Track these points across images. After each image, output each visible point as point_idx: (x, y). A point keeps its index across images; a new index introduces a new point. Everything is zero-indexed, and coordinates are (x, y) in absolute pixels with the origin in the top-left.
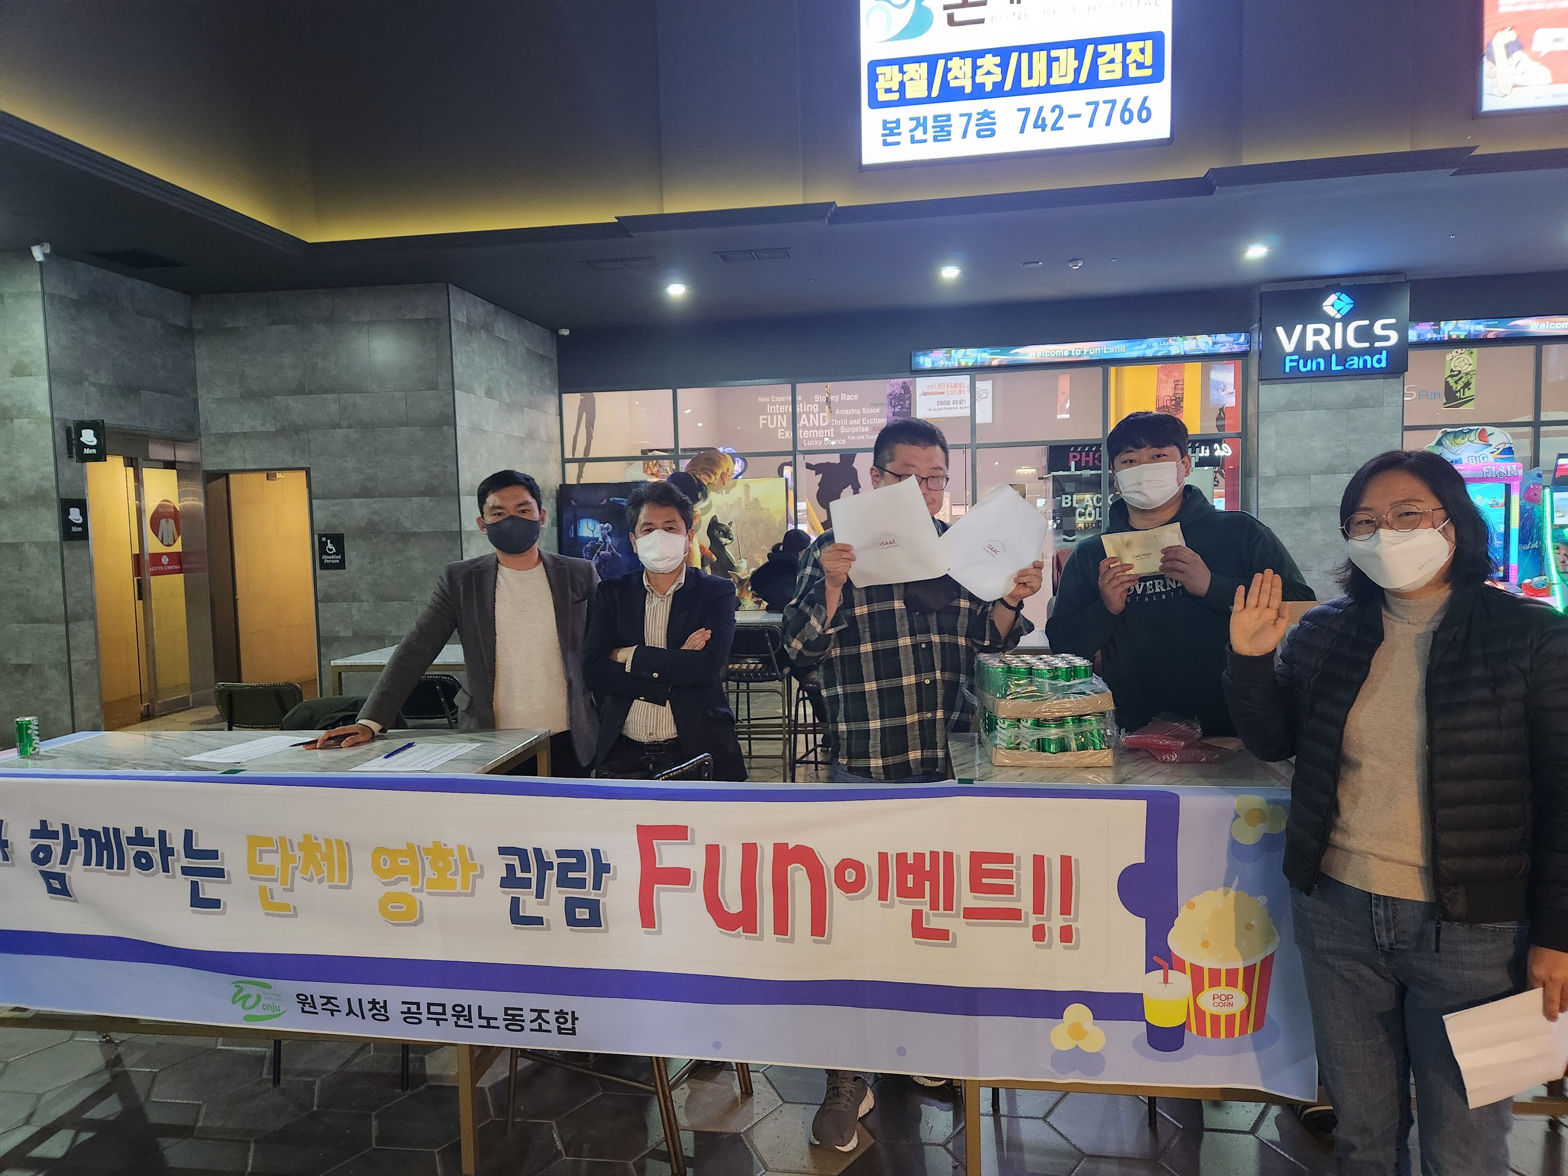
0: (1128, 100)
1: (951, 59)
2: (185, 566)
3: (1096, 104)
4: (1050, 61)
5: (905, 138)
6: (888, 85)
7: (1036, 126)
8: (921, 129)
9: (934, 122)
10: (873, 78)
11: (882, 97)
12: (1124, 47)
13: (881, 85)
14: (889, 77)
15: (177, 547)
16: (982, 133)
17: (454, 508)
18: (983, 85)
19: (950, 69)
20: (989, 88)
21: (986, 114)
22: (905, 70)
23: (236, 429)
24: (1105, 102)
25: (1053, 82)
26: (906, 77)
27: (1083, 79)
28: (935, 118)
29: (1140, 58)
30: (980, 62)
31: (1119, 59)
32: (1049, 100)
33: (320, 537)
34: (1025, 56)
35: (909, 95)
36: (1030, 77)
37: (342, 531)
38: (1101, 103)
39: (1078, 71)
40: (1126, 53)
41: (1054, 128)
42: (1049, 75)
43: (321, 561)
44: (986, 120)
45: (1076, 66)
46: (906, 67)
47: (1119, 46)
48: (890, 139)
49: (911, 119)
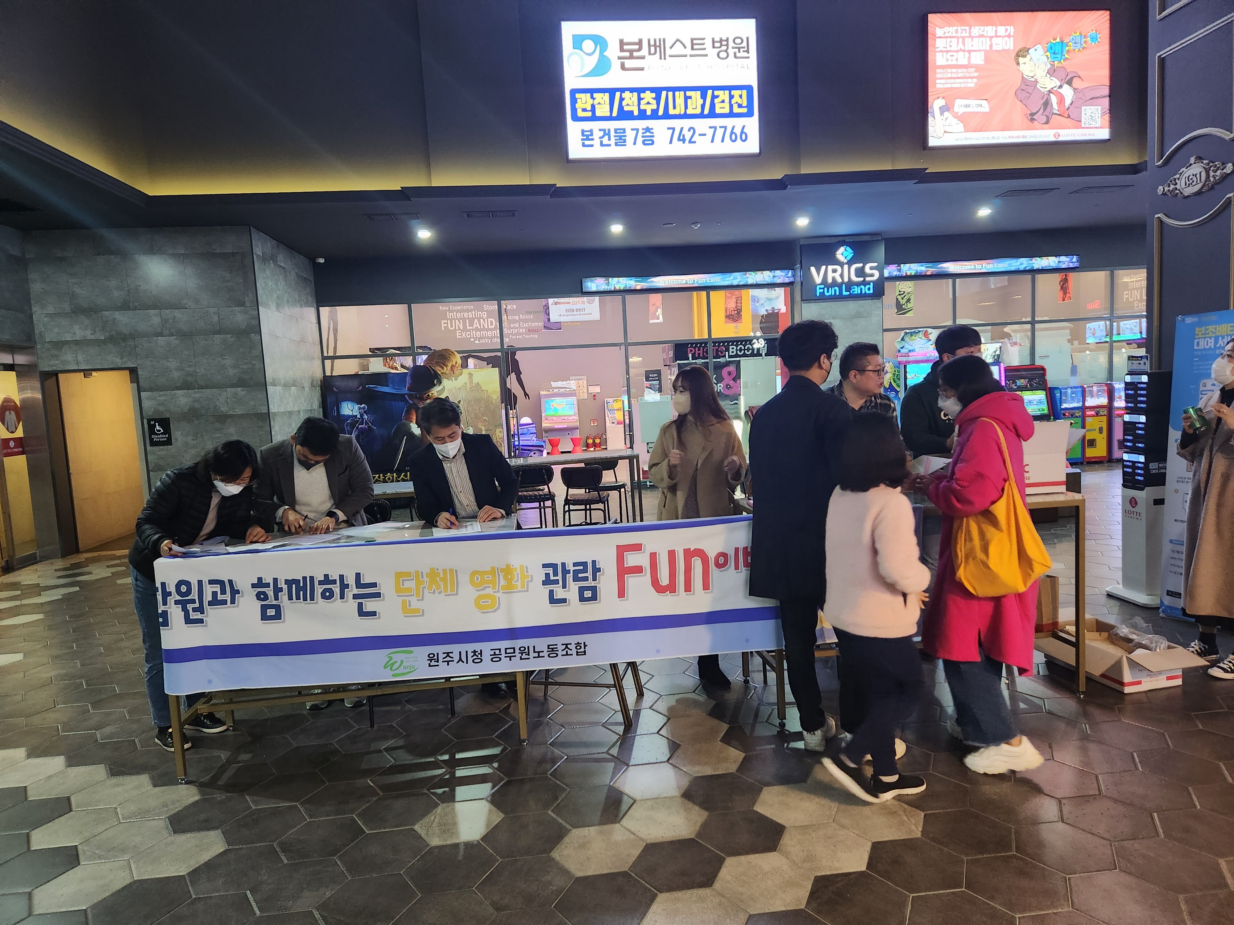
0: (733, 128)
1: (624, 92)
2: (26, 449)
3: (715, 128)
4: (687, 98)
5: (596, 142)
6: (584, 106)
7: (679, 140)
8: (607, 137)
9: (615, 133)
10: (574, 101)
11: (580, 114)
12: (730, 93)
13: (579, 106)
14: (584, 101)
15: (20, 433)
16: (646, 142)
17: (261, 395)
18: (645, 111)
19: (623, 99)
20: (649, 113)
21: (648, 130)
22: (594, 97)
23: (68, 337)
24: (721, 127)
25: (689, 112)
26: (596, 102)
27: (706, 112)
28: (616, 130)
29: (740, 102)
30: (642, 95)
31: (727, 100)
32: (686, 123)
33: (149, 421)
34: (670, 94)
35: (598, 113)
36: (674, 108)
37: (168, 416)
38: (718, 128)
39: (703, 106)
40: (731, 97)
41: (690, 142)
42: (686, 107)
43: (151, 440)
44: (648, 134)
45: (702, 103)
46: (595, 95)
47: (727, 92)
48: (587, 143)
49: (600, 130)
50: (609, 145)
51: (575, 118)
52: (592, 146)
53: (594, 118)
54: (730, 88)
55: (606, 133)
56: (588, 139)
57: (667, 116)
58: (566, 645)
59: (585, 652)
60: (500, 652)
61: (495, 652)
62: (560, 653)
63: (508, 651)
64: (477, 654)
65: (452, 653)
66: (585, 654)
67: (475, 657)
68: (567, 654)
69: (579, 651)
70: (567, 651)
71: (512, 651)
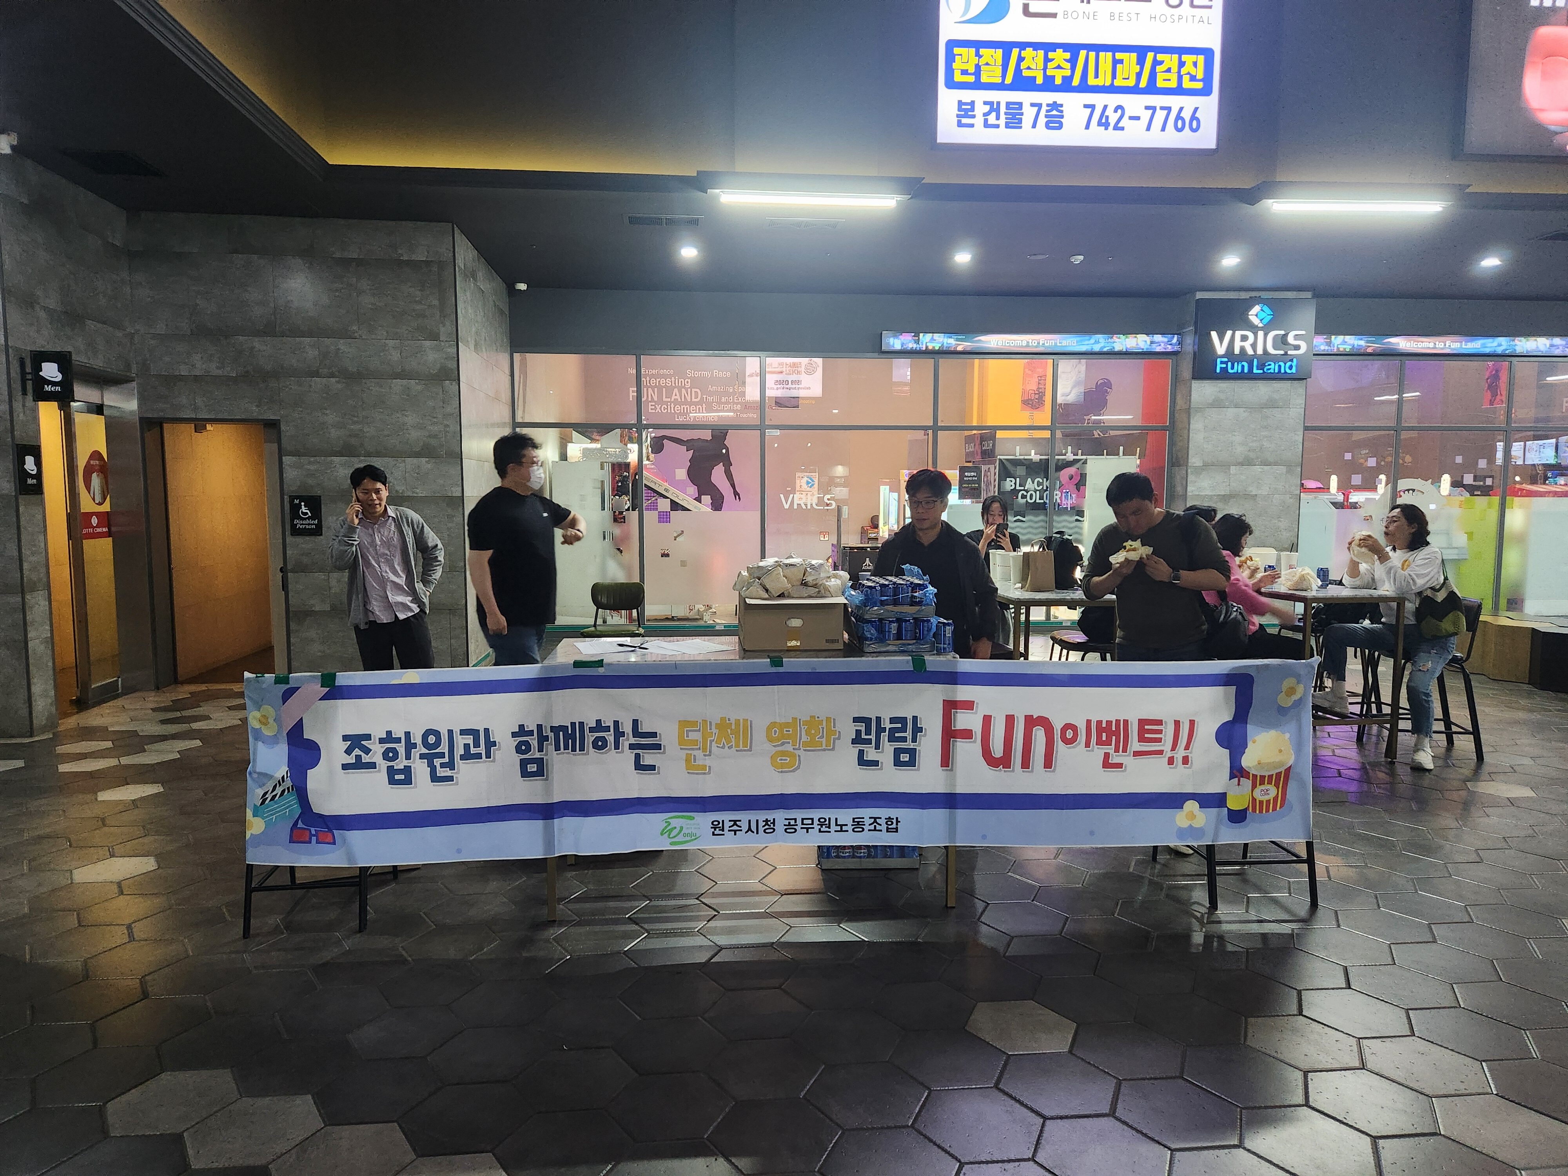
0: (1181, 110)
1: (1024, 48)
2: (112, 531)
3: (1155, 109)
4: (1116, 62)
5: (979, 121)
6: (965, 68)
7: (1100, 123)
8: (994, 114)
9: (1007, 109)
10: (950, 58)
11: (959, 78)
12: (1180, 58)
13: (958, 66)
14: (965, 59)
15: (106, 507)
16: (1050, 125)
18: (1053, 78)
19: (1024, 58)
20: (1058, 81)
21: (1055, 106)
22: (980, 53)
23: (185, 371)
24: (1162, 108)
25: (1117, 83)
26: (982, 61)
27: (1143, 84)
28: (1008, 104)
29: (1193, 72)
30: (1050, 54)
31: (1175, 69)
32: (1113, 100)
34: (1092, 54)
35: (985, 79)
36: (1097, 76)
37: (318, 490)
38: (1158, 108)
39: (1139, 75)
40: (1182, 64)
41: (1116, 127)
42: (1114, 76)
43: (293, 526)
44: (1054, 112)
45: (1138, 70)
46: (982, 51)
47: (1175, 57)
48: (965, 121)
49: (985, 103)
50: (997, 126)
51: (951, 84)
52: (972, 126)
53: (978, 85)
54: (1181, 51)
55: (994, 107)
56: (966, 116)
57: (1084, 88)
58: (875, 818)
59: (897, 828)
60: (796, 822)
61: (789, 823)
62: (866, 828)
63: (805, 822)
64: (769, 823)
65: (740, 821)
66: (897, 831)
67: (767, 827)
68: (875, 830)
69: (890, 827)
70: (875, 826)
71: (810, 822)
